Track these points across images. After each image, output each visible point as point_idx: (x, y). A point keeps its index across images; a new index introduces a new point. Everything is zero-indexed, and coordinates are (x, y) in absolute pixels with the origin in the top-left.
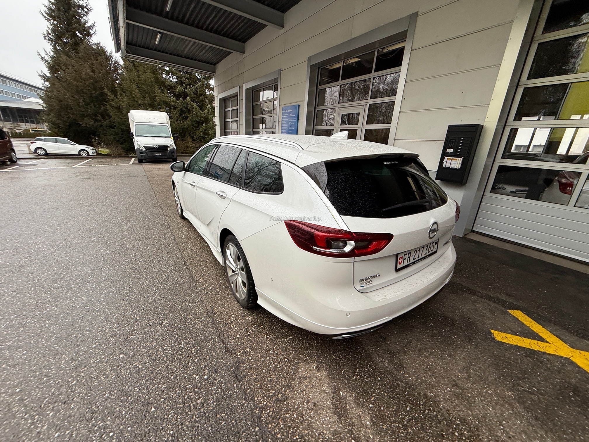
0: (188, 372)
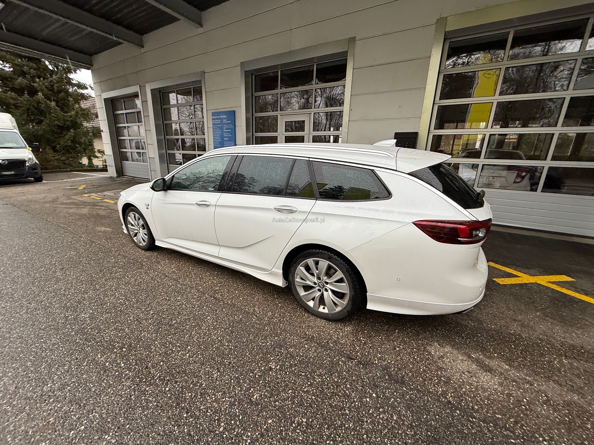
0: (355, 400)
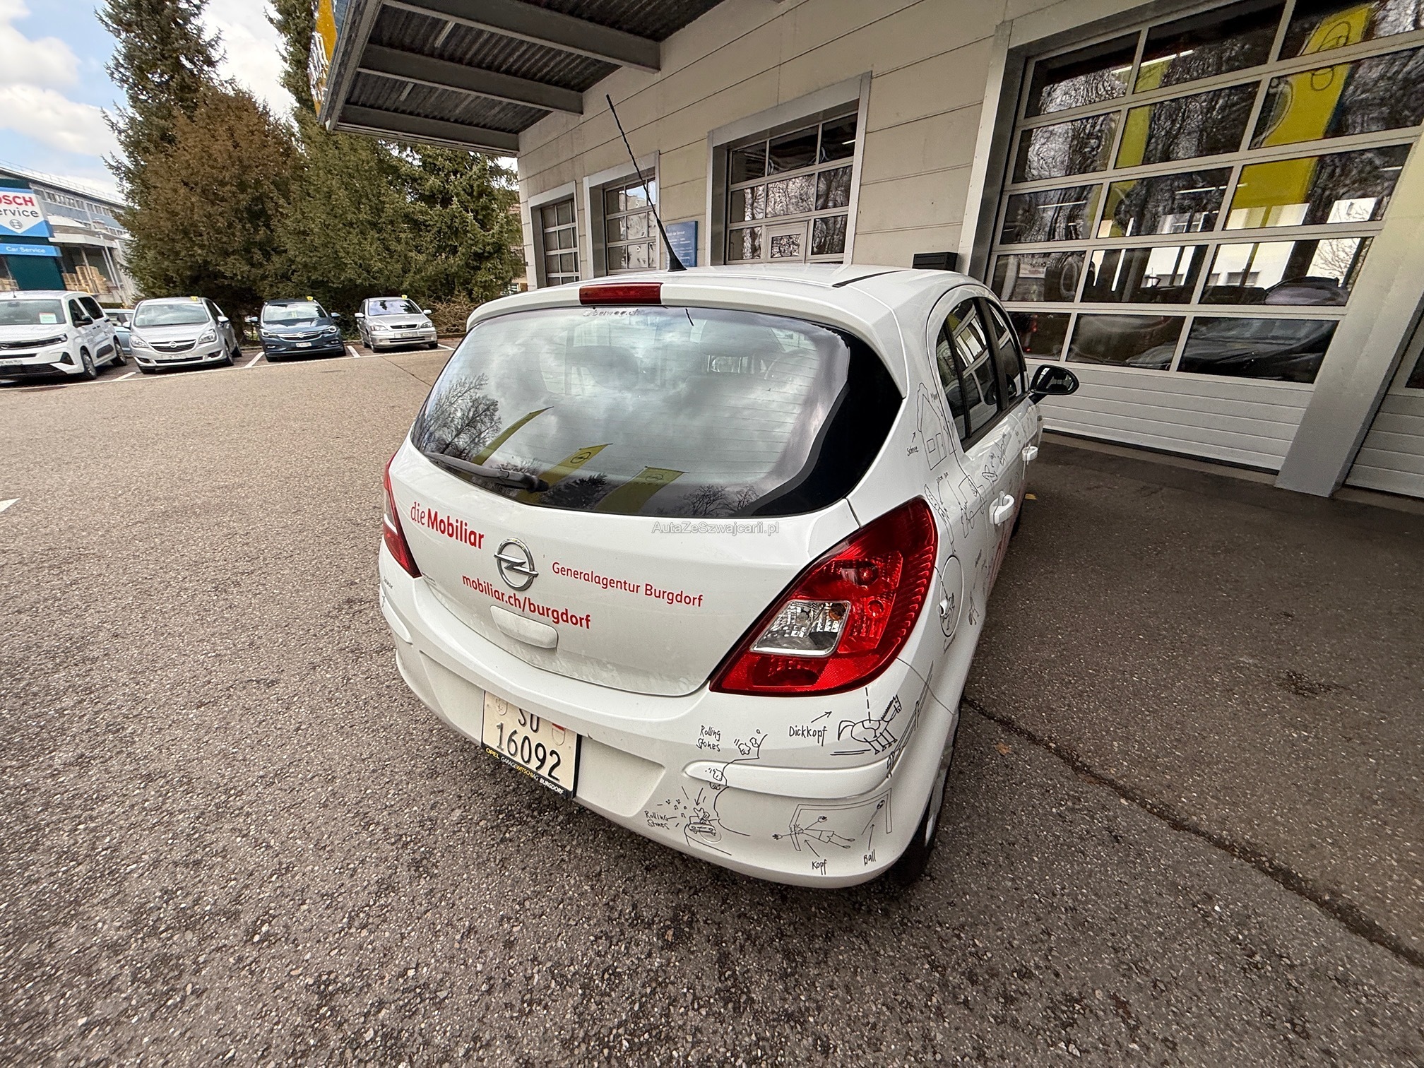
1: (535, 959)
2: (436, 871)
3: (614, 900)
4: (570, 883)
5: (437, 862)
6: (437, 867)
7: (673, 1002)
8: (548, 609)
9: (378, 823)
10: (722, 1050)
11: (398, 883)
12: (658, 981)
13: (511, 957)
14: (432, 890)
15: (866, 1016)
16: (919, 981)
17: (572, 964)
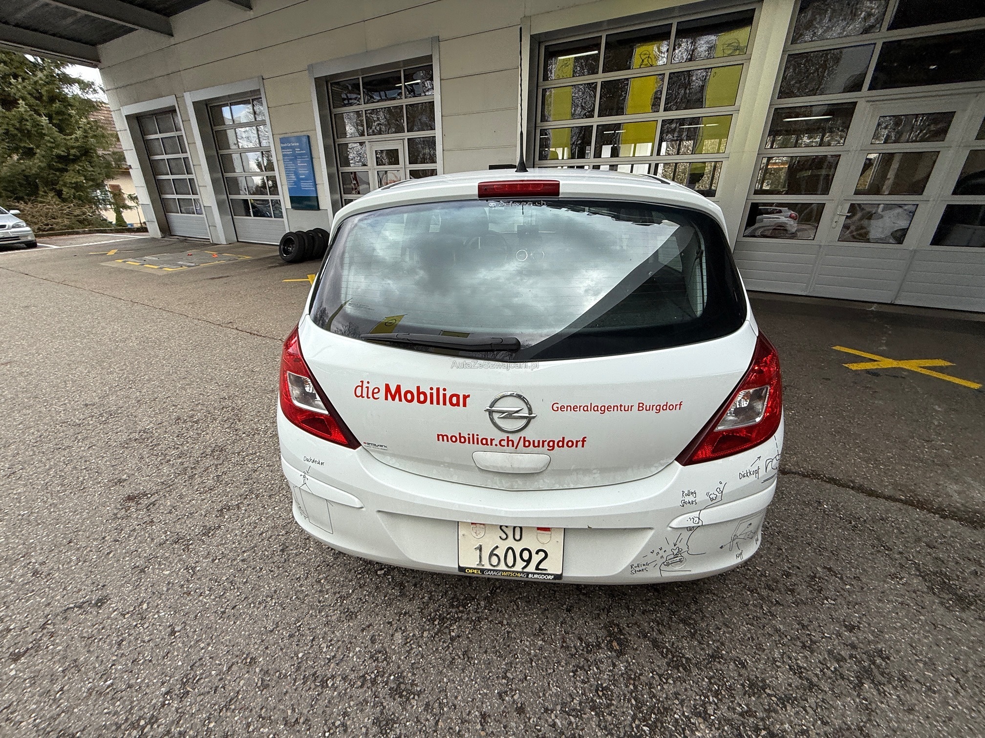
1: (546, 710)
2: (419, 689)
3: (564, 642)
4: (526, 644)
5: (413, 681)
6: (417, 685)
7: (651, 686)
8: (543, 442)
9: (333, 677)
10: (698, 697)
11: (393, 714)
12: (631, 678)
13: (529, 719)
14: (427, 704)
15: (745, 635)
16: (751, 602)
17: (573, 699)
